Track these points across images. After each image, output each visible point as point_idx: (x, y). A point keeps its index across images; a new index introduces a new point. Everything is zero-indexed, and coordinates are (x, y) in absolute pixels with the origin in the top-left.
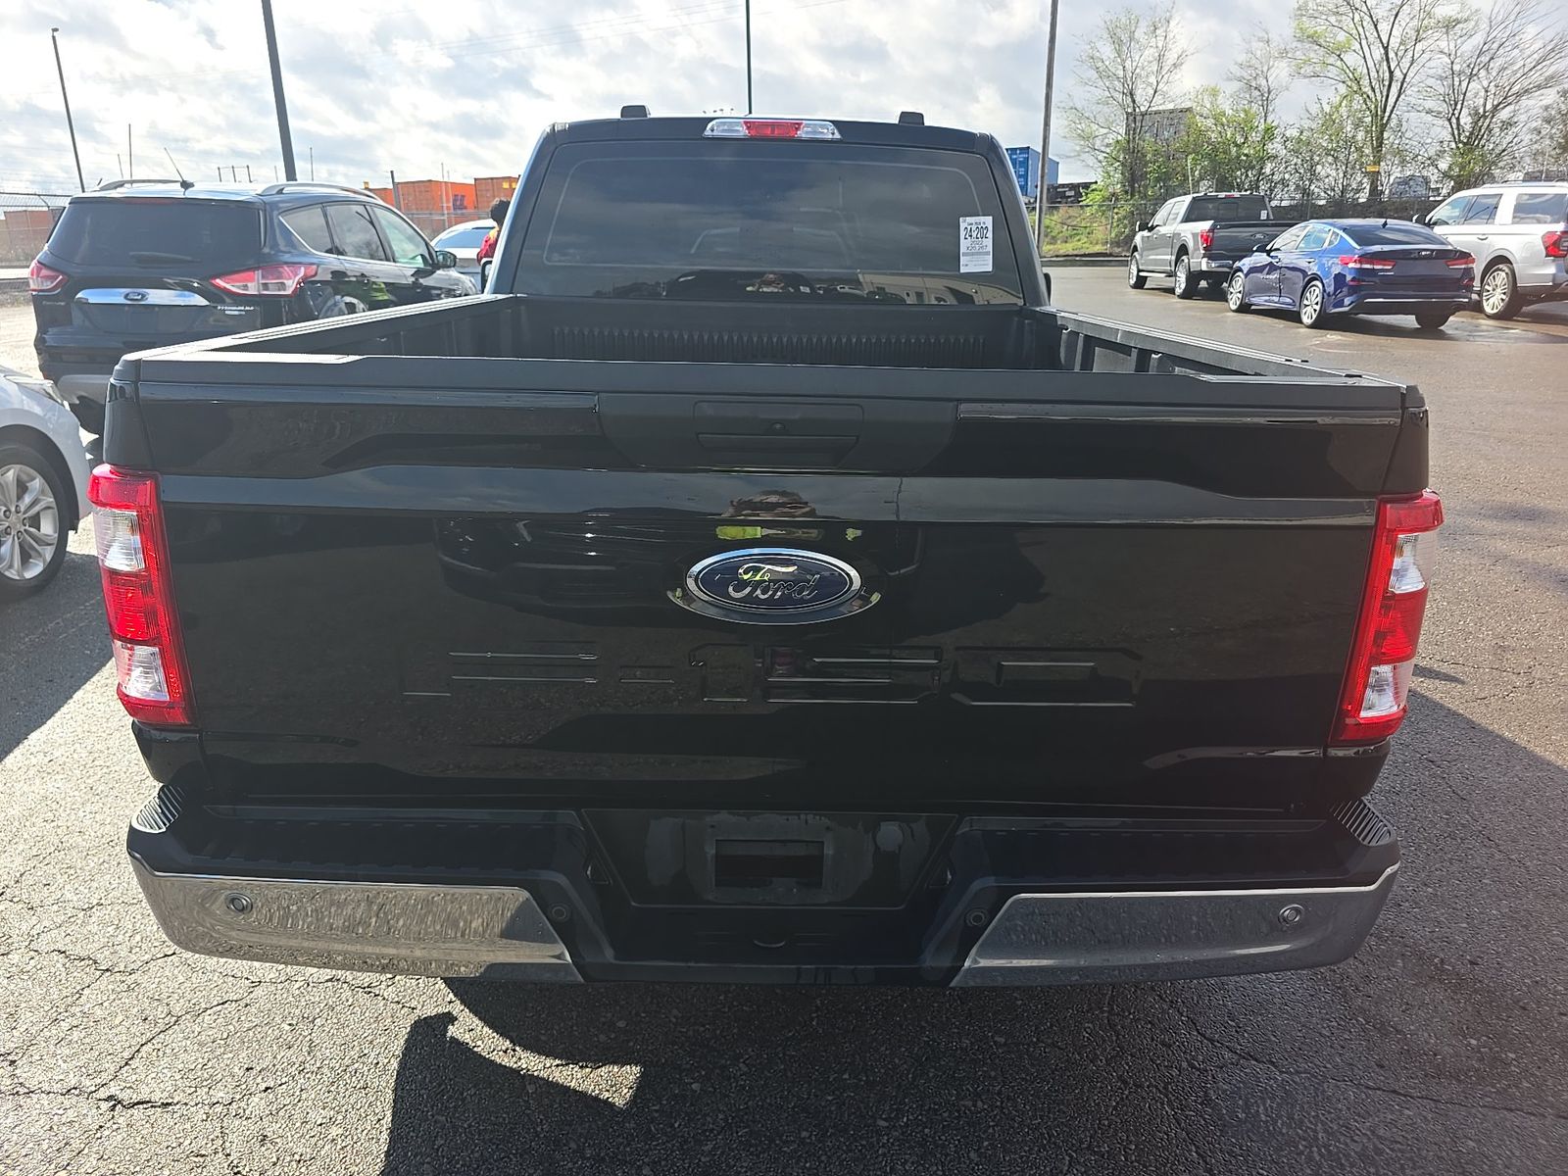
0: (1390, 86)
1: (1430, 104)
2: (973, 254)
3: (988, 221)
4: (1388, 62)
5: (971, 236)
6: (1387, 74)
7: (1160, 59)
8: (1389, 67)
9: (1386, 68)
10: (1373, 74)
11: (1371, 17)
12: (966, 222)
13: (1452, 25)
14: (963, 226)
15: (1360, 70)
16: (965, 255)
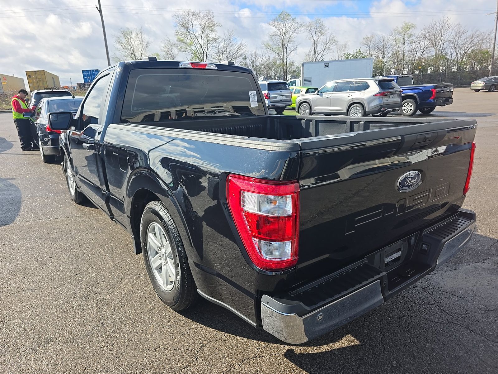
0: (204, 55)
2: (253, 102)
4: (202, 49)
5: (252, 97)
8: (203, 51)
10: (199, 52)
11: (195, 36)
12: (250, 93)
13: (215, 40)
14: (250, 94)
15: (196, 51)
16: (251, 102)
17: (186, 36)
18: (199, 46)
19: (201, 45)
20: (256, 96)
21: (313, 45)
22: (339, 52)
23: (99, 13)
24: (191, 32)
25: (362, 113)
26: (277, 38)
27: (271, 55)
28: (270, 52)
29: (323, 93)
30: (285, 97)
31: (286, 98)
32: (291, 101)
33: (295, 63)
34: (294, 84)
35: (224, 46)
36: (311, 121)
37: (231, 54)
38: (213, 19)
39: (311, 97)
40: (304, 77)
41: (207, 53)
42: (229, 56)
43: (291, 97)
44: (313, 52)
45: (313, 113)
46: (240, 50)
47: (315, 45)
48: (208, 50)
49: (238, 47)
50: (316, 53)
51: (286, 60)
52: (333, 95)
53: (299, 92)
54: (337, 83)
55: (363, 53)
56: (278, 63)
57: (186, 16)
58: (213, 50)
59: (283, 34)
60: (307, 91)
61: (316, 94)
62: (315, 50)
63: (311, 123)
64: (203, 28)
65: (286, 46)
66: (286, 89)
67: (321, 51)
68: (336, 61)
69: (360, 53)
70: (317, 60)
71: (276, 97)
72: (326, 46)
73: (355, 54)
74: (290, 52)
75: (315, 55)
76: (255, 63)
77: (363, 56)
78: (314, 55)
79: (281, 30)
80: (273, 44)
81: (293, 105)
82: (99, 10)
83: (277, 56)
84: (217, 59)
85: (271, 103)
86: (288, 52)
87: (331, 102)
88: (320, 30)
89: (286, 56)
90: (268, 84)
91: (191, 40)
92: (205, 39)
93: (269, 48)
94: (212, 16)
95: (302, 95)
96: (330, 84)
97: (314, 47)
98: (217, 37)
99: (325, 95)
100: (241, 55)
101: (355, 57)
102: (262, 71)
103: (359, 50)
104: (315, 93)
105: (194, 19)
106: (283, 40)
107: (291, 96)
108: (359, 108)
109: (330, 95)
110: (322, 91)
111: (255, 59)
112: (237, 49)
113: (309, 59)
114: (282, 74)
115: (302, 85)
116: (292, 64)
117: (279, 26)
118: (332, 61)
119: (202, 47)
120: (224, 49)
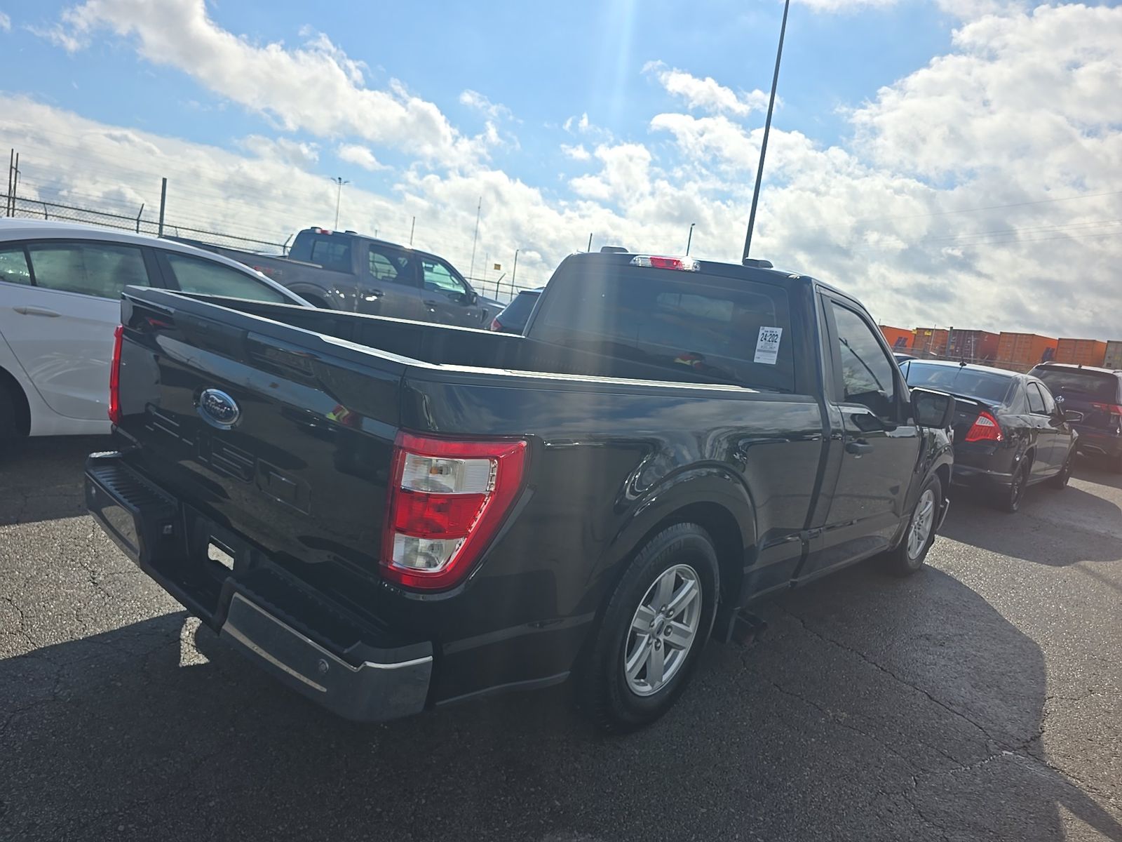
2: (764, 351)
3: (779, 331)
5: (765, 339)
12: (764, 330)
14: (761, 332)
16: (760, 351)
20: (778, 340)
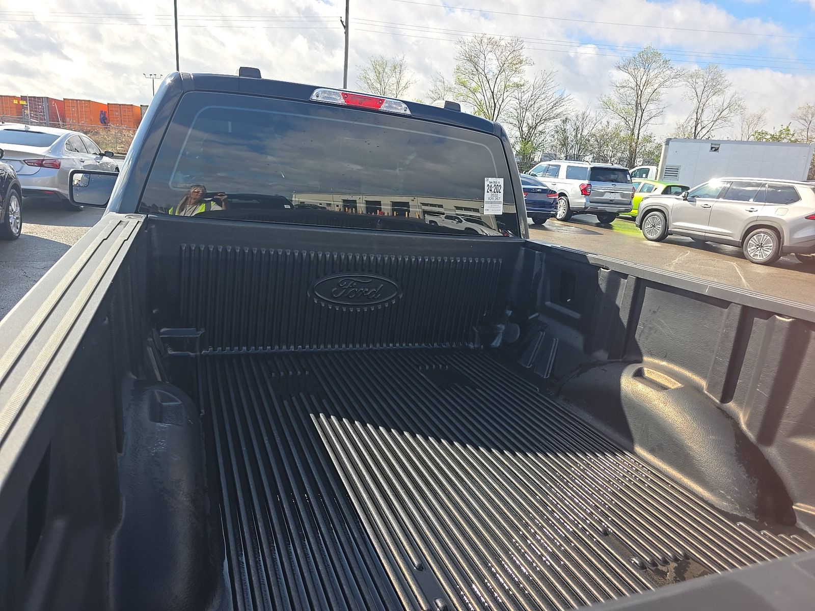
0: (494, 110)
1: (511, 120)
2: (491, 203)
3: (501, 181)
4: (494, 99)
5: (491, 190)
6: (493, 104)
7: (398, 83)
8: (494, 102)
9: (493, 102)
10: (488, 104)
11: (486, 77)
12: (488, 181)
13: (518, 86)
14: (486, 183)
15: (483, 101)
16: (487, 203)
17: (471, 76)
18: (489, 94)
19: (493, 93)
20: (502, 191)
21: (696, 110)
22: (744, 126)
23: (343, 30)
24: (481, 71)
25: (774, 248)
26: (629, 92)
27: (612, 120)
28: (612, 116)
29: (697, 199)
30: (621, 195)
31: (622, 197)
32: (630, 204)
33: (654, 138)
34: (644, 175)
35: (532, 98)
36: (625, 276)
37: (541, 113)
38: (521, 51)
39: (671, 202)
40: (667, 164)
41: (501, 107)
42: (537, 115)
43: (632, 198)
44: (692, 123)
45: (670, 232)
46: (558, 107)
47: (700, 111)
48: (503, 102)
49: (555, 102)
50: (699, 125)
51: (639, 131)
52: (717, 205)
53: (649, 190)
54: (728, 182)
55: (793, 135)
56: (622, 134)
57: (477, 44)
58: (511, 102)
59: (641, 85)
60: (667, 191)
61: (682, 198)
62: (697, 118)
63: (623, 281)
64: (501, 65)
65: (643, 107)
66: (627, 182)
67: (710, 122)
68: (736, 142)
69: (788, 134)
70: (698, 138)
71: (602, 194)
72: (720, 115)
73: (778, 134)
74: (648, 118)
75: (696, 127)
76: (580, 131)
77: (793, 139)
78: (694, 127)
79: (639, 79)
80: (619, 101)
81: (633, 211)
82: (345, 25)
83: (623, 124)
84: (515, 118)
85: (590, 202)
86: (645, 117)
87: (711, 217)
88: (715, 86)
89: (640, 125)
90: (593, 169)
91: (479, 83)
92: (503, 83)
93: (611, 107)
94: (521, 46)
95: (657, 196)
96: (716, 183)
97: (697, 114)
98: (522, 83)
99: (700, 203)
100: (557, 116)
101: (776, 139)
102: (590, 145)
103: (788, 127)
104: (680, 197)
105: (489, 49)
106: (639, 96)
107: (633, 195)
108: (768, 237)
109: (710, 204)
110: (695, 194)
111: (581, 124)
112: (552, 104)
113: (682, 133)
114: (627, 154)
115: (660, 177)
116: (648, 139)
117: (636, 73)
118: (728, 142)
119: (495, 96)
120: (530, 103)
